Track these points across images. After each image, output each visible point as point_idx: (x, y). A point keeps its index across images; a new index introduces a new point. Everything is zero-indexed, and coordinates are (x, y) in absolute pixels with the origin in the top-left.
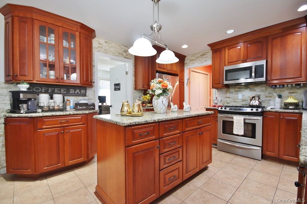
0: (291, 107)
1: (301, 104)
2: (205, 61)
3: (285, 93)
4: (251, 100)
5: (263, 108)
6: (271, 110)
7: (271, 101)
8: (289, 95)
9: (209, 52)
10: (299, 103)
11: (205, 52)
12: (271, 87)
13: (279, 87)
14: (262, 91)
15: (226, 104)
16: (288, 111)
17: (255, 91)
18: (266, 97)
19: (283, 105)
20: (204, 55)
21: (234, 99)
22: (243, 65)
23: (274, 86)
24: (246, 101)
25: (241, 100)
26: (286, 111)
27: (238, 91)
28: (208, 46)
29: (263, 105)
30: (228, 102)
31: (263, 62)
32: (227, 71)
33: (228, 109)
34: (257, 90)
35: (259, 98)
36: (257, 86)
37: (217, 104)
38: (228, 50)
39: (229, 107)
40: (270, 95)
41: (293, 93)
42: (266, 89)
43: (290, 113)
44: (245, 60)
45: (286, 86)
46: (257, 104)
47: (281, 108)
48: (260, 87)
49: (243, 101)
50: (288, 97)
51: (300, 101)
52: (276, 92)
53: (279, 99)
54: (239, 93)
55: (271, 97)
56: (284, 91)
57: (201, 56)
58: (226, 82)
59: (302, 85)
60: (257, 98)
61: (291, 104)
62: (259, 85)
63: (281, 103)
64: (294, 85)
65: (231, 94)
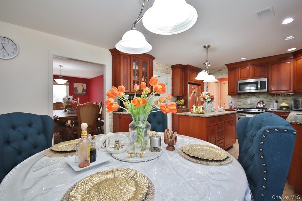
0: (284, 109)
1: (290, 107)
2: (221, 75)
3: (280, 99)
4: (258, 104)
5: (266, 109)
6: (272, 110)
7: (271, 104)
8: (283, 101)
9: (224, 69)
10: (289, 106)
11: (221, 69)
12: (271, 96)
13: (276, 96)
14: (264, 98)
15: (238, 107)
16: (283, 111)
17: (260, 97)
18: (268, 102)
19: (279, 107)
20: (220, 70)
21: (244, 103)
22: (252, 81)
23: (273, 95)
24: (253, 105)
25: (250, 104)
26: (281, 111)
27: (247, 97)
28: (225, 66)
29: (266, 108)
30: (240, 105)
31: (266, 79)
32: (240, 84)
33: (242, 110)
34: (261, 97)
35: (263, 103)
36: (260, 94)
37: (231, 106)
38: (241, 69)
39: (242, 108)
40: (271, 101)
41: (285, 99)
42: (267, 96)
43: (283, 112)
44: (253, 77)
45: (280, 95)
46: (262, 107)
47: (277, 110)
48: (263, 95)
49: (251, 104)
50: (282, 102)
51: (290, 105)
52: (274, 99)
53: (276, 103)
54: (248, 98)
55: (271, 102)
56: (280, 98)
57: (218, 71)
58: (239, 92)
59: (291, 95)
60: (262, 103)
61: (284, 107)
62: (262, 94)
63: (278, 106)
64: (286, 95)
65: (242, 100)
